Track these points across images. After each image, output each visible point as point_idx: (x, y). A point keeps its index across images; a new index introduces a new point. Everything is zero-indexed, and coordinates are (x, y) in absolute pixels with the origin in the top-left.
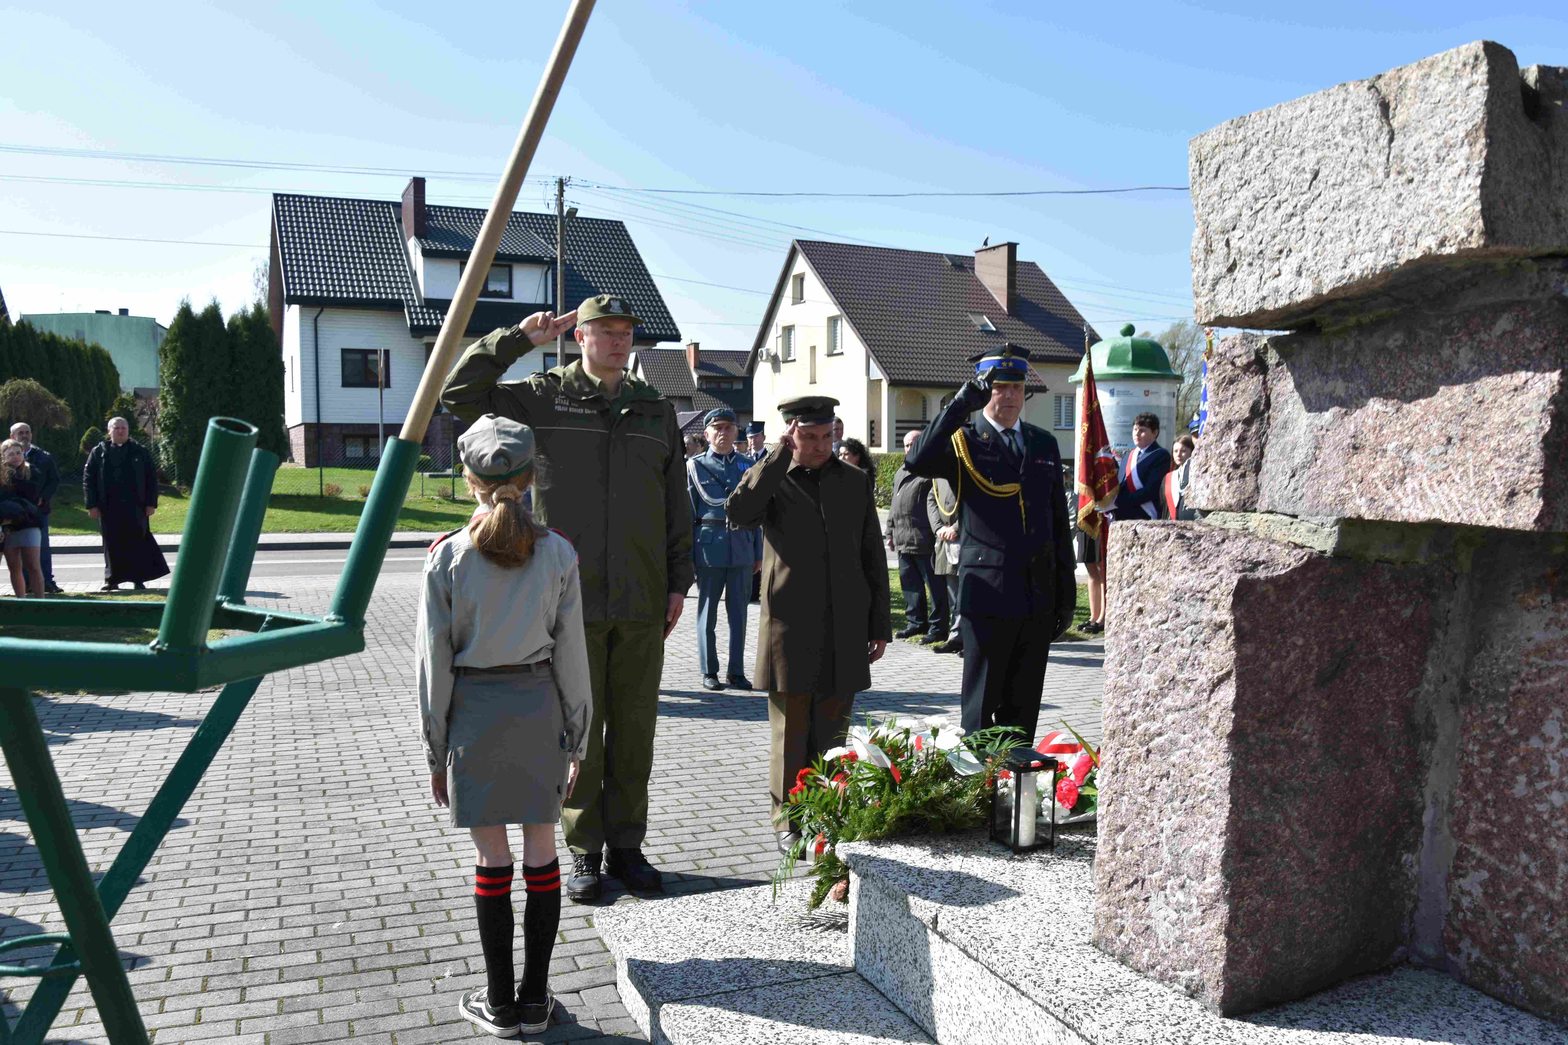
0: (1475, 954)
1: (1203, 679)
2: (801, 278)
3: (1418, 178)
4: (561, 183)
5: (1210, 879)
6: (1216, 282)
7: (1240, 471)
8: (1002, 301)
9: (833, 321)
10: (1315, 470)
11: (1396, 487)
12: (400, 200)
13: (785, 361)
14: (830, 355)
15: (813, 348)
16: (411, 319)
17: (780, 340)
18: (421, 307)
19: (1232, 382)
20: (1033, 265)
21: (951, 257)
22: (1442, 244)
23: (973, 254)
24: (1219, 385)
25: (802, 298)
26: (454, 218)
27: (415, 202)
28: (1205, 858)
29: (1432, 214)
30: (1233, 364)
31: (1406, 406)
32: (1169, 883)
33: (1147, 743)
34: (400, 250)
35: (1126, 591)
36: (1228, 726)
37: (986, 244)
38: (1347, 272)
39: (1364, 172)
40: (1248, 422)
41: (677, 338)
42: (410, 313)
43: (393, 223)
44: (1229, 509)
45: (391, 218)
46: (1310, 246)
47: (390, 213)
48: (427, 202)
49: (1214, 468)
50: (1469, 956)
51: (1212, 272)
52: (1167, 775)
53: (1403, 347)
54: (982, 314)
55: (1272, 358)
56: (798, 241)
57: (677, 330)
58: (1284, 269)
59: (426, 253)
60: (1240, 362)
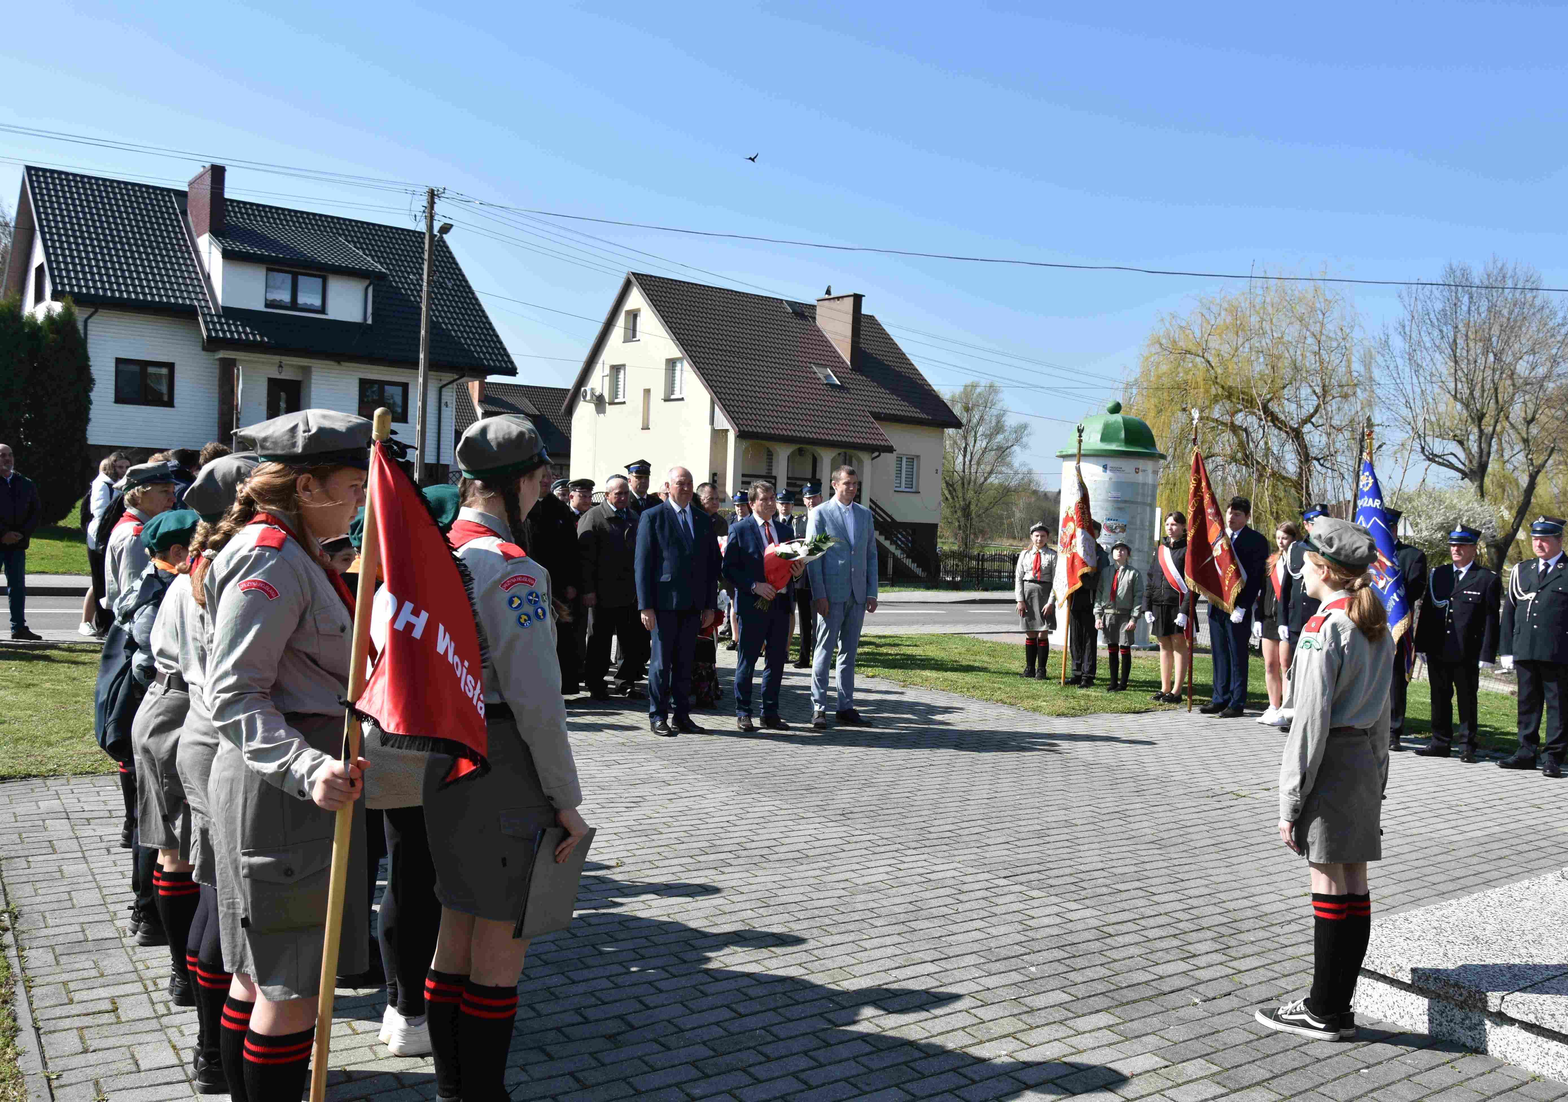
2: (634, 315)
4: (432, 195)
8: (845, 353)
9: (671, 364)
12: (186, 188)
13: (612, 403)
14: (667, 400)
15: (647, 392)
16: (208, 330)
17: (607, 379)
18: (219, 317)
20: (871, 318)
21: (791, 304)
23: (815, 303)
25: (634, 336)
27: (212, 193)
34: (187, 247)
37: (828, 292)
41: (512, 372)
42: (206, 322)
43: (177, 215)
45: (174, 209)
47: (172, 203)
48: (227, 195)
54: (825, 366)
56: (634, 274)
57: (512, 363)
59: (228, 255)
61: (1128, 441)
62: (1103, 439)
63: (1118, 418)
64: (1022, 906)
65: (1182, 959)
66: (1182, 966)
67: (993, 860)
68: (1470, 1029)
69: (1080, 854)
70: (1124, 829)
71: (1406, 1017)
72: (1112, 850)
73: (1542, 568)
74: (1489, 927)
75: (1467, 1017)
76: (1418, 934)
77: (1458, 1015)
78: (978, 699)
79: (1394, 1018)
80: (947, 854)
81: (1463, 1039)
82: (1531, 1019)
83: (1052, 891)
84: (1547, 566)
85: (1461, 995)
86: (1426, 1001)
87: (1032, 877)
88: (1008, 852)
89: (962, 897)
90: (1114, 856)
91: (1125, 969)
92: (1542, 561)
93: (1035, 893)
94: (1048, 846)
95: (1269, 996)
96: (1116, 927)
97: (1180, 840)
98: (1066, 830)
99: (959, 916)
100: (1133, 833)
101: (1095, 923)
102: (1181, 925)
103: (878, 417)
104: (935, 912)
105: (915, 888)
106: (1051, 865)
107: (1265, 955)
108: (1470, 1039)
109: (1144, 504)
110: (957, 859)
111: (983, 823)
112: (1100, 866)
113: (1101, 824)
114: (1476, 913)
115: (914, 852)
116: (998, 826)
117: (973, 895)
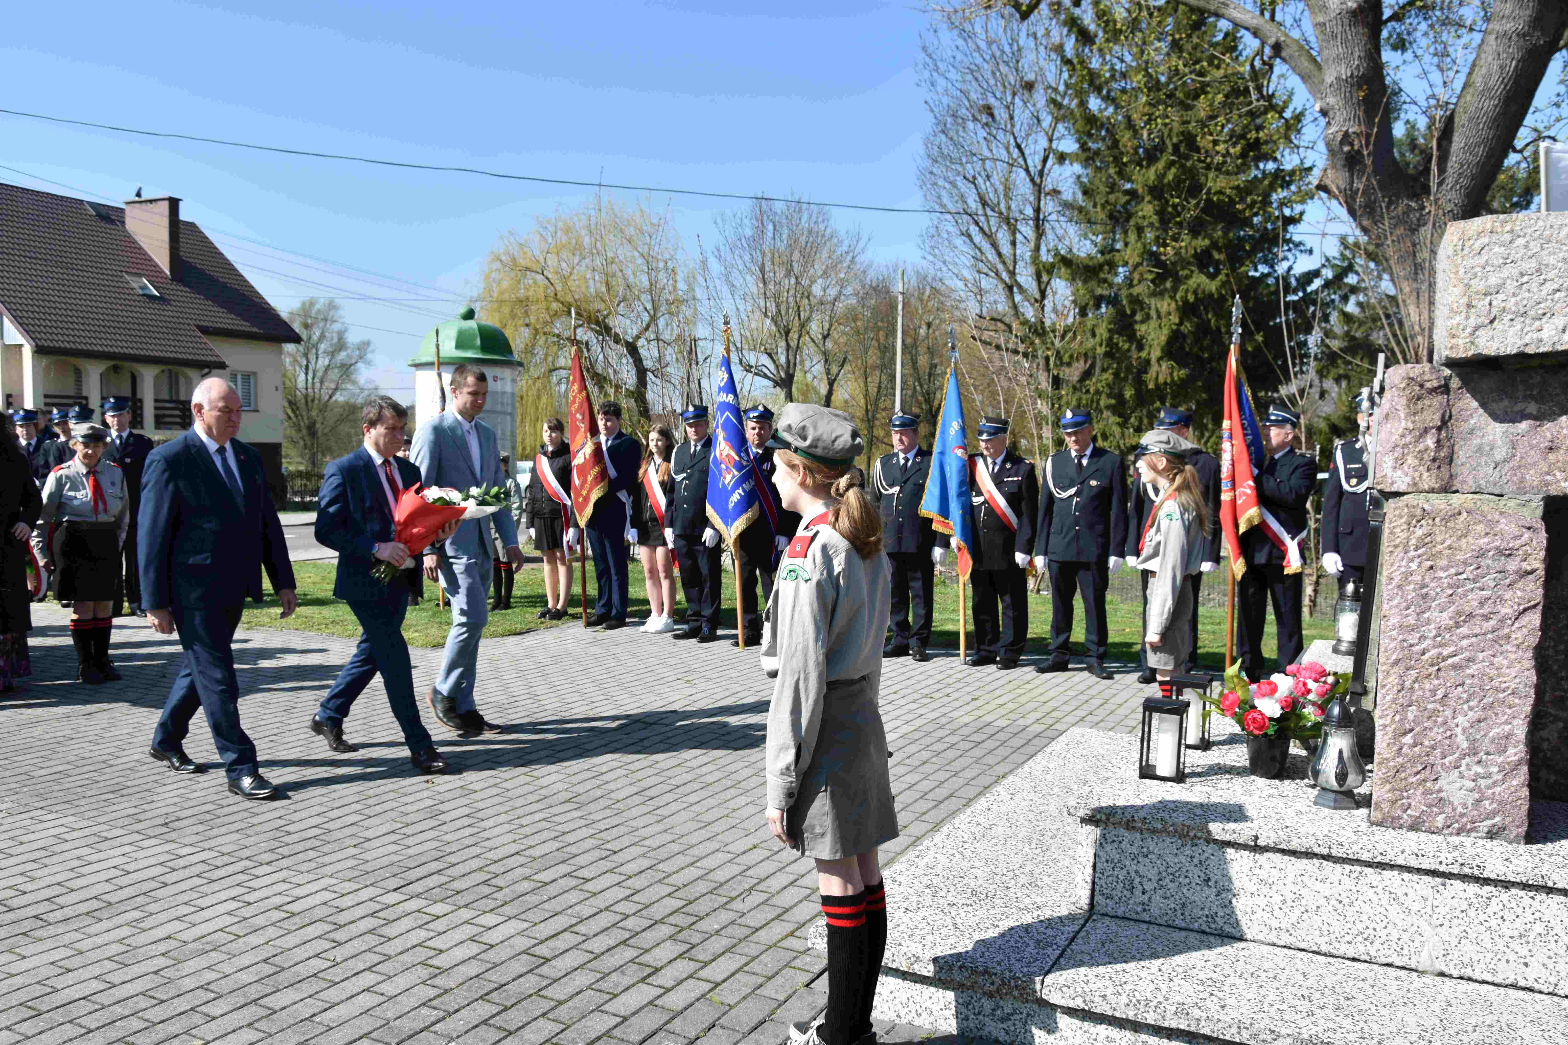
0: (1553, 778)
1: (1506, 610)
6: (1477, 328)
7: (1437, 464)
8: (163, 261)
10: (1514, 463)
20: (192, 225)
21: (94, 206)
23: (123, 206)
24: (1409, 400)
28: (1508, 737)
30: (1421, 386)
32: (1464, 762)
33: (1439, 664)
37: (139, 195)
40: (1439, 429)
44: (1432, 491)
49: (1412, 462)
50: (1547, 780)
51: (1472, 322)
52: (1462, 684)
54: (140, 275)
60: (1428, 385)
61: (484, 348)
62: (458, 346)
63: (472, 324)
64: (423, 934)
65: (643, 980)
66: (646, 993)
67: (378, 864)
68: (1002, 1020)
69: (486, 834)
70: (532, 788)
71: (924, 1015)
72: (524, 821)
73: (902, 462)
74: (979, 873)
75: (998, 1007)
76: (914, 899)
77: (988, 1005)
78: (339, 636)
79: (909, 1018)
80: (313, 865)
81: (995, 1033)
82: (1079, 1003)
83: (461, 900)
84: (907, 460)
85: (993, 983)
86: (950, 995)
87: (431, 882)
88: (394, 848)
89: (340, 936)
90: (528, 830)
91: (576, 1015)
92: (902, 455)
93: (438, 909)
94: (444, 828)
95: (761, 1017)
96: (552, 943)
97: (599, 793)
98: (464, 801)
99: (337, 970)
100: (543, 792)
101: (522, 943)
102: (630, 923)
103: (206, 331)
104: (303, 970)
105: (272, 932)
106: (452, 859)
107: (737, 949)
108: (1003, 1033)
109: (505, 413)
110: (328, 870)
111: (358, 807)
112: (514, 848)
113: (505, 785)
114: (957, 855)
115: (268, 869)
116: (379, 809)
117: (354, 929)
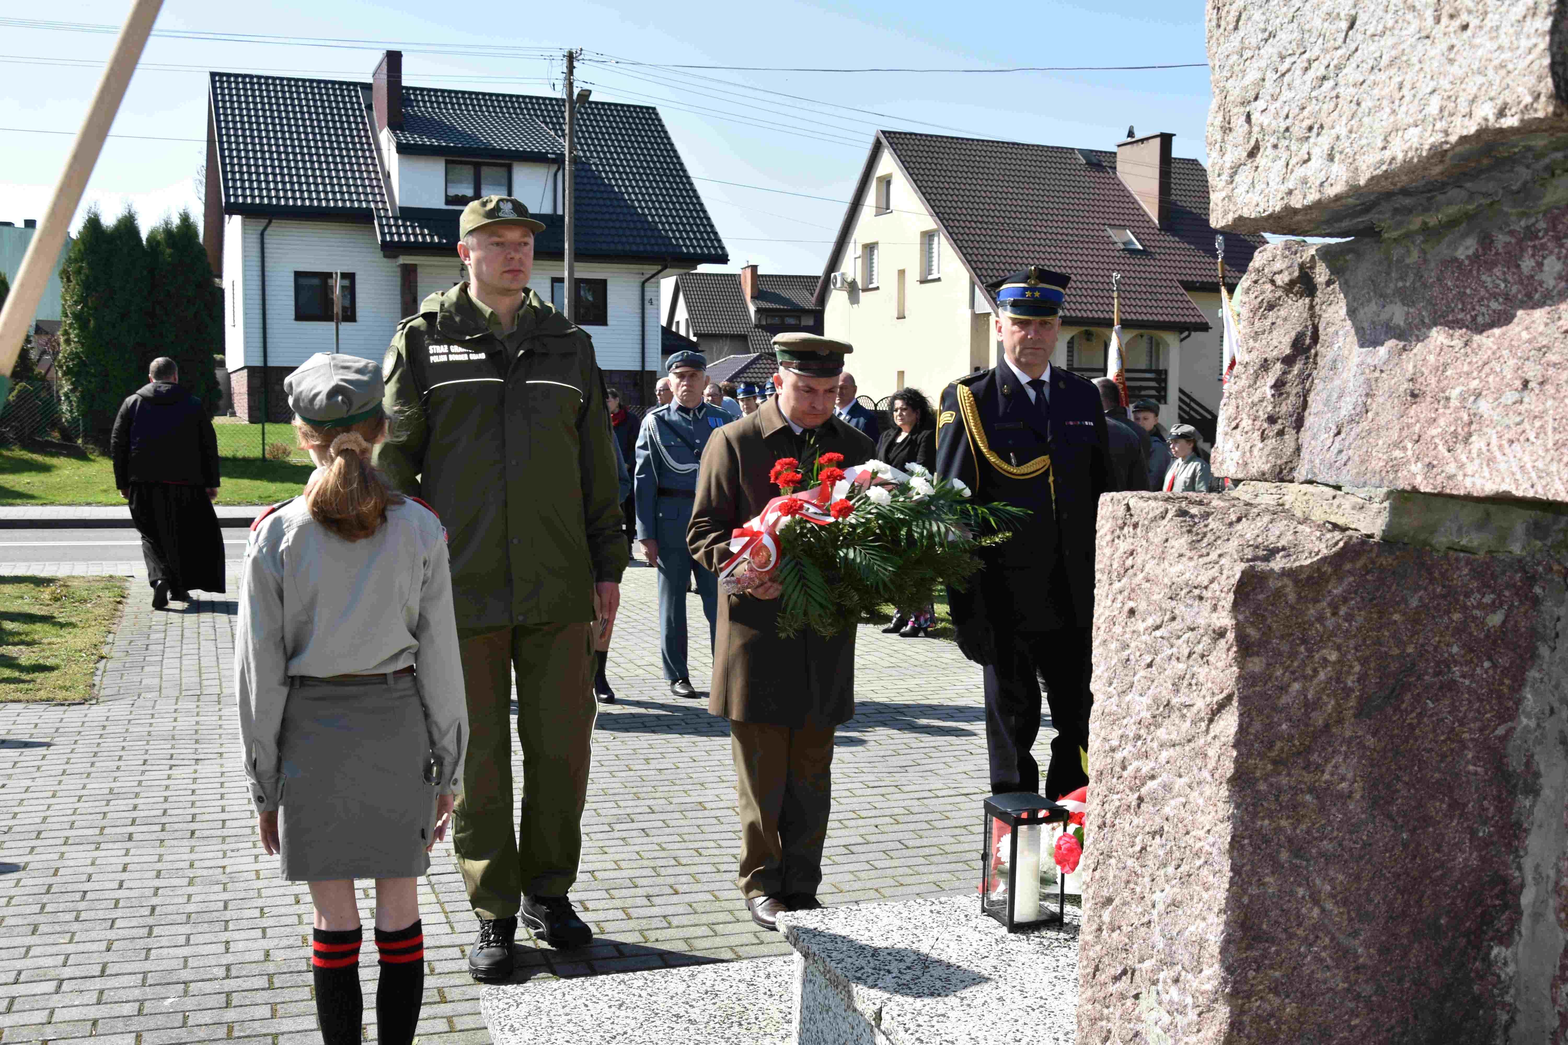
1: (1201, 703)
2: (887, 182)
3: (1474, 22)
4: (571, 58)
5: (1207, 972)
6: (1235, 170)
7: (1277, 427)
8: (1152, 210)
9: (928, 237)
10: (1365, 425)
11: (1460, 447)
12: (370, 80)
13: (866, 290)
14: (923, 281)
15: (902, 273)
16: (383, 234)
17: (859, 261)
18: (396, 219)
19: (1271, 307)
21: (1087, 153)
22: (1501, 113)
23: (1114, 149)
24: (1254, 311)
25: (888, 208)
26: (439, 103)
27: (389, 82)
28: (1201, 943)
29: (1490, 72)
30: (1273, 282)
31: (1477, 338)
32: (1162, 976)
33: (1139, 789)
34: (369, 144)
35: (1117, 586)
36: (1228, 768)
37: (1131, 134)
38: (1387, 154)
39: (1409, 16)
40: (1288, 361)
41: (723, 259)
42: (381, 226)
43: (361, 110)
44: (1262, 477)
45: (359, 104)
46: (1344, 119)
47: (358, 97)
48: (405, 83)
49: (1246, 423)
51: (1230, 158)
52: (1160, 832)
53: (1475, 259)
54: (1124, 227)
55: (1321, 273)
56: (883, 132)
57: (723, 248)
58: (1313, 152)
59: (403, 149)
60: (1281, 280)
103: (1189, 286)
